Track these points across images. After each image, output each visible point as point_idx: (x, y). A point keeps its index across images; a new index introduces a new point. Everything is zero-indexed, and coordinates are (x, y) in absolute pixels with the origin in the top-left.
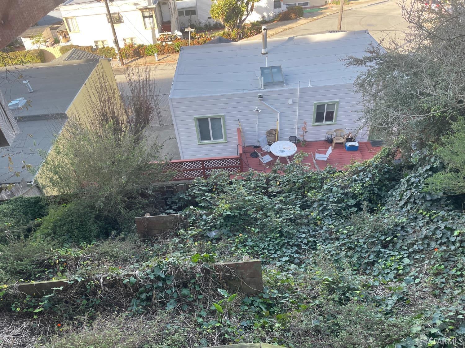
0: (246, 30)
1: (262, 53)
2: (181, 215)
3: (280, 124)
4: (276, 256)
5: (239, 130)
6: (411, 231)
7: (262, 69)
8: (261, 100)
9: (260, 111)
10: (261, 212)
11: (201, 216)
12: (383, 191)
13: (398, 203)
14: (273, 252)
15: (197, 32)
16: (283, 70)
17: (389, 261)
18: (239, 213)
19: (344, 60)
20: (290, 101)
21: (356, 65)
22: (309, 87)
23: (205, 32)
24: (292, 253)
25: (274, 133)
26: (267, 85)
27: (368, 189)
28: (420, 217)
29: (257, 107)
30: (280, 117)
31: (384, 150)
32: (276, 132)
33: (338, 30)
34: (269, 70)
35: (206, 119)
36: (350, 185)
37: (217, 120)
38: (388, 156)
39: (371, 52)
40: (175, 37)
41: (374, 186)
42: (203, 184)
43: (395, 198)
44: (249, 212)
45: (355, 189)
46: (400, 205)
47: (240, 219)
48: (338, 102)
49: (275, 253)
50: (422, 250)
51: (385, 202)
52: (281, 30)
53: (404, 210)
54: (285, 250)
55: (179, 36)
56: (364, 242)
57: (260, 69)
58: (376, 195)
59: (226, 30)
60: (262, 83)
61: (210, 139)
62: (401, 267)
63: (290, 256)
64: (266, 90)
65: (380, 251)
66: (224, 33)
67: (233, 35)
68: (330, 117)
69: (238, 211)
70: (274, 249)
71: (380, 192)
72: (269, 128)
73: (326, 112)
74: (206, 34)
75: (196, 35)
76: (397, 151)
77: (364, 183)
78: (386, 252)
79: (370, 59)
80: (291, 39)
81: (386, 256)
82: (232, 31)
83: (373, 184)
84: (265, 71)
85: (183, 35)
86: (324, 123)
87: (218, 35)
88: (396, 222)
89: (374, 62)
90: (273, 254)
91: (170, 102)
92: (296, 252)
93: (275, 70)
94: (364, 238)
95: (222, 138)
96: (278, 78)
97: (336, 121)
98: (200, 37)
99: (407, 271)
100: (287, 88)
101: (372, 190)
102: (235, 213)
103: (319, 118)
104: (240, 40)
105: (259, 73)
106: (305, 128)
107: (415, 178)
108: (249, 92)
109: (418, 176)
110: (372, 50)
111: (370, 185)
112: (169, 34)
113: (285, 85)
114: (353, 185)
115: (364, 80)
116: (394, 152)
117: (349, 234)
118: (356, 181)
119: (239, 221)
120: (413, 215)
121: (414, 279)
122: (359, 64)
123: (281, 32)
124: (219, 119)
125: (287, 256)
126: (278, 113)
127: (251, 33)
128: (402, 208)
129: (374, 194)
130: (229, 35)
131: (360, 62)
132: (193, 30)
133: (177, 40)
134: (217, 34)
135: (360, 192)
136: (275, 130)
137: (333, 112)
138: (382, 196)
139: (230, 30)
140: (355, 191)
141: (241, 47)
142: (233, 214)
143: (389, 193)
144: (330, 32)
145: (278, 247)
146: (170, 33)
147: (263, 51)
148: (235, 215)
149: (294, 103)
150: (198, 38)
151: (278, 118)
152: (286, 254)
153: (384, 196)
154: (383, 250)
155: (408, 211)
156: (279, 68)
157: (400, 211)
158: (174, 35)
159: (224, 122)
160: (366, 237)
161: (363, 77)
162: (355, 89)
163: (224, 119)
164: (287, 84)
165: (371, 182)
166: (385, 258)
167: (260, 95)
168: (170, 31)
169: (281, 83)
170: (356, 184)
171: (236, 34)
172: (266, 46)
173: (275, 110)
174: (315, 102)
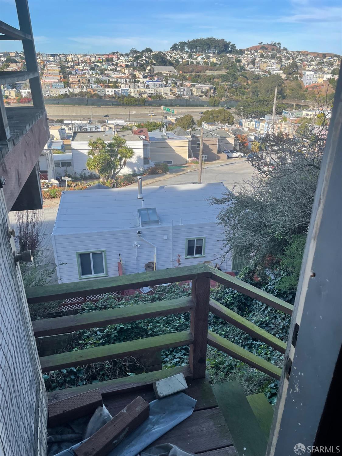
0: (119, 181)
1: (138, 198)
2: (75, 334)
3: (157, 258)
4: (168, 359)
5: (119, 264)
6: (273, 326)
7: (140, 211)
8: (140, 236)
9: (139, 246)
10: (151, 324)
11: (96, 333)
12: (249, 302)
13: (261, 307)
14: (165, 357)
15: (73, 181)
16: (157, 211)
17: (260, 349)
18: (132, 327)
19: (209, 200)
20: (165, 237)
21: (217, 204)
22: (181, 225)
23: (81, 181)
24: (182, 355)
25: (152, 266)
26: (144, 223)
27: (237, 299)
28: (278, 316)
29: (136, 243)
30: (157, 251)
31: (246, 269)
32: (153, 264)
33: (199, 182)
34: (146, 212)
35: (88, 254)
36: (223, 297)
37: (98, 255)
38: (249, 273)
39: (228, 195)
40: (52, 185)
41: (242, 297)
42: (93, 308)
43: (259, 304)
44: (140, 325)
45: (227, 300)
46: (263, 309)
47: (132, 332)
48: (205, 238)
49: (167, 357)
50: (282, 337)
51: (251, 310)
52: (151, 182)
53: (266, 312)
54: (175, 354)
55: (55, 184)
56: (239, 339)
57: (137, 210)
58: (244, 304)
59: (101, 180)
60: (139, 222)
61: (91, 273)
62: (269, 352)
63: (180, 358)
64: (144, 227)
65: (251, 343)
66: (99, 182)
67: (108, 184)
68: (199, 251)
69: (131, 325)
70: (165, 354)
71: (246, 302)
72: (147, 262)
73: (196, 246)
74: (82, 183)
75: (72, 184)
76: (255, 269)
77: (234, 295)
78: (256, 343)
79: (228, 200)
80: (162, 187)
81: (257, 346)
82: (107, 181)
83: (240, 295)
84: (142, 212)
85: (59, 183)
86: (195, 256)
87: (94, 184)
88: (261, 321)
89: (230, 202)
90: (166, 358)
91: (53, 239)
92: (185, 354)
93: (150, 211)
94: (239, 336)
95: (103, 272)
96: (154, 218)
97: (204, 254)
98: (76, 185)
99: (274, 354)
100: (162, 226)
101: (240, 300)
102: (128, 326)
103: (190, 252)
105: (136, 213)
106: (179, 260)
107: (271, 286)
108: (129, 229)
109: (273, 284)
110: (228, 193)
111: (238, 296)
112: (45, 182)
113: (160, 223)
114: (226, 297)
115: (225, 215)
116: (254, 270)
117: (226, 334)
118: (227, 293)
119: (132, 334)
120: (273, 315)
121: (279, 357)
122: (220, 203)
123: (151, 183)
124: (101, 254)
125: (177, 358)
126: (155, 247)
127: (124, 183)
128: (264, 311)
129: (242, 303)
130: (104, 184)
131: (221, 201)
132: (70, 179)
133: (54, 187)
134: (92, 183)
135: (231, 302)
136: (153, 263)
137: (201, 247)
138: (249, 304)
139: (105, 180)
140: (227, 302)
141: (119, 193)
142: (126, 328)
143: (254, 301)
144: (194, 183)
145: (168, 352)
146: (47, 181)
147: (139, 196)
148: (127, 328)
149: (168, 239)
150: (74, 186)
152: (177, 357)
153: (250, 305)
154: (254, 342)
155: (269, 312)
156: (154, 209)
157: (263, 314)
158: (50, 183)
159: (106, 256)
160: (240, 335)
161: (224, 213)
162: (219, 221)
163: (105, 254)
164: (161, 222)
165: (239, 294)
166: (256, 348)
167: (139, 232)
168: (47, 179)
169: (157, 222)
170: (227, 296)
171: (110, 184)
172: (141, 193)
173: (152, 244)
174: (186, 238)
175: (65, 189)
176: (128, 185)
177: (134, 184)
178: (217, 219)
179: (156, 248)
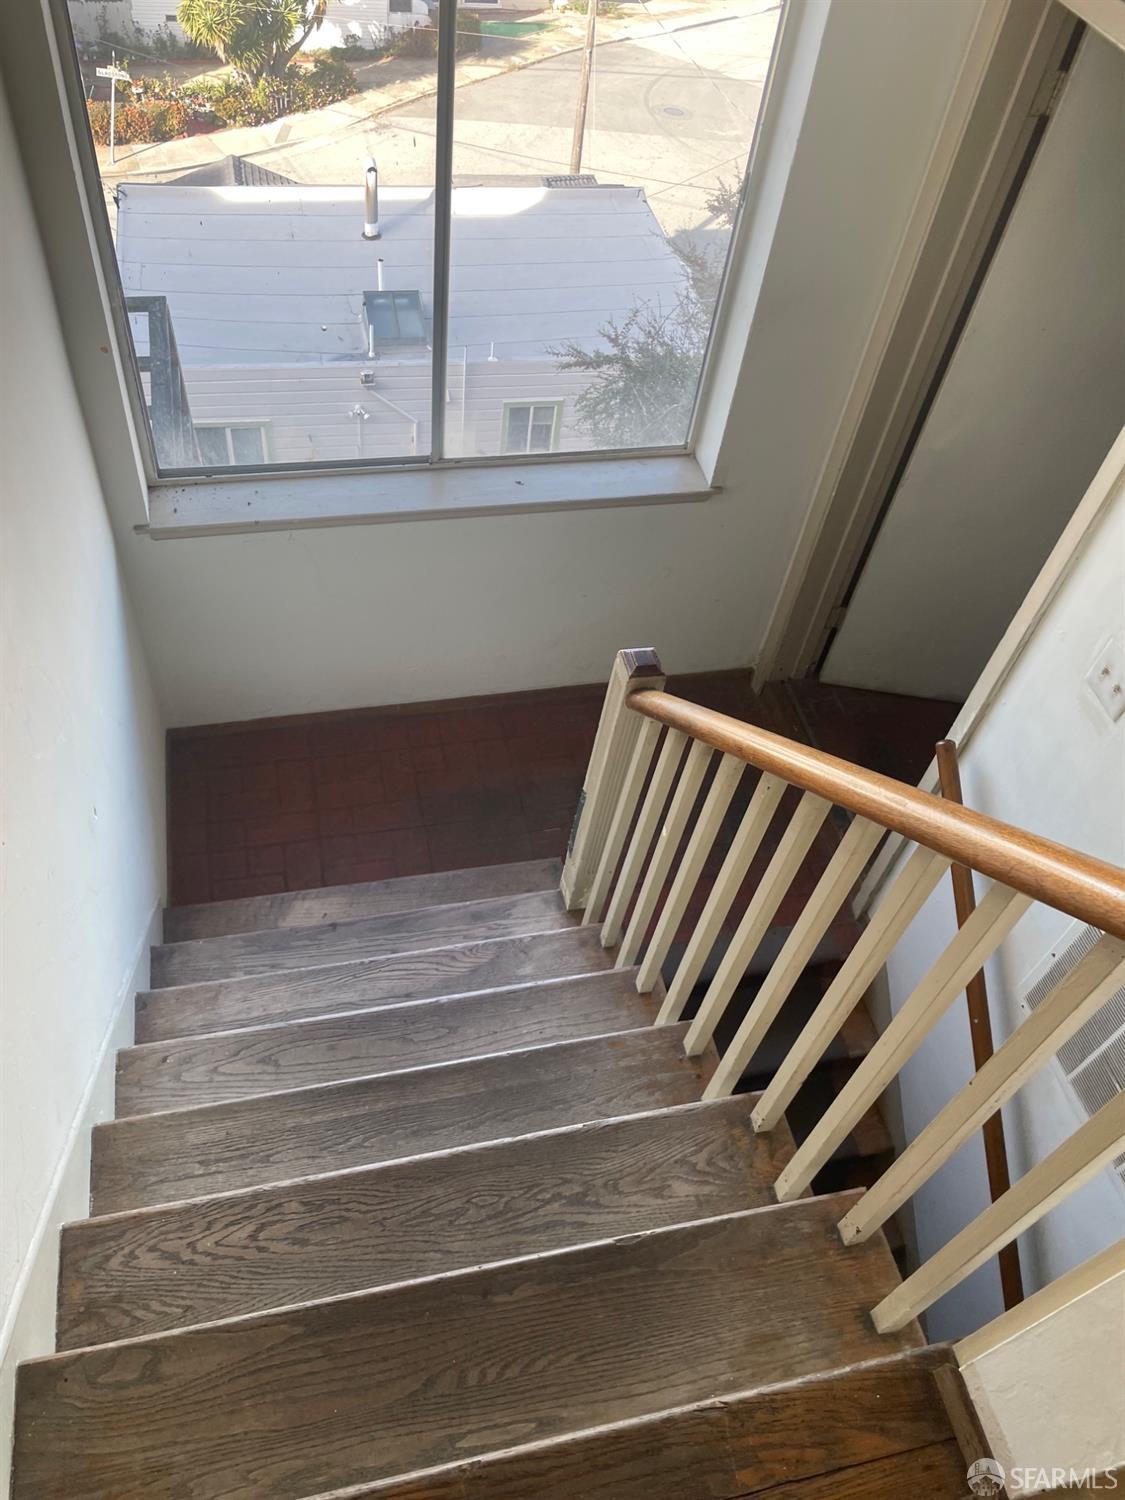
0: (300, 84)
1: (364, 234)
7: (370, 298)
8: (369, 388)
9: (366, 416)
16: (424, 299)
22: (490, 362)
23: (161, 76)
26: (383, 345)
29: (357, 406)
30: (420, 432)
34: (388, 301)
35: (220, 430)
37: (248, 432)
48: (560, 406)
52: (412, 95)
59: (235, 77)
60: (369, 336)
64: (382, 361)
66: (228, 86)
67: (258, 95)
73: (533, 426)
74: (166, 84)
75: (130, 86)
82: (256, 84)
84: (377, 302)
86: (529, 451)
93: (404, 301)
96: (412, 328)
98: (146, 92)
104: (280, 116)
105: (358, 302)
108: (337, 364)
113: (429, 349)
123: (413, 101)
124: (255, 430)
126: (413, 422)
127: (316, 95)
130: (246, 96)
132: (125, 76)
137: (548, 427)
139: (248, 79)
144: (549, 182)
147: (369, 230)
149: (453, 401)
150: (139, 97)
151: (415, 435)
156: (413, 296)
159: (270, 440)
163: (268, 432)
167: (367, 377)
169: (420, 342)
171: (268, 97)
172: (374, 219)
173: (405, 414)
174: (505, 401)
175: (107, 109)
176: (332, 102)
177: (350, 98)
178: (578, 407)
179: (415, 425)
